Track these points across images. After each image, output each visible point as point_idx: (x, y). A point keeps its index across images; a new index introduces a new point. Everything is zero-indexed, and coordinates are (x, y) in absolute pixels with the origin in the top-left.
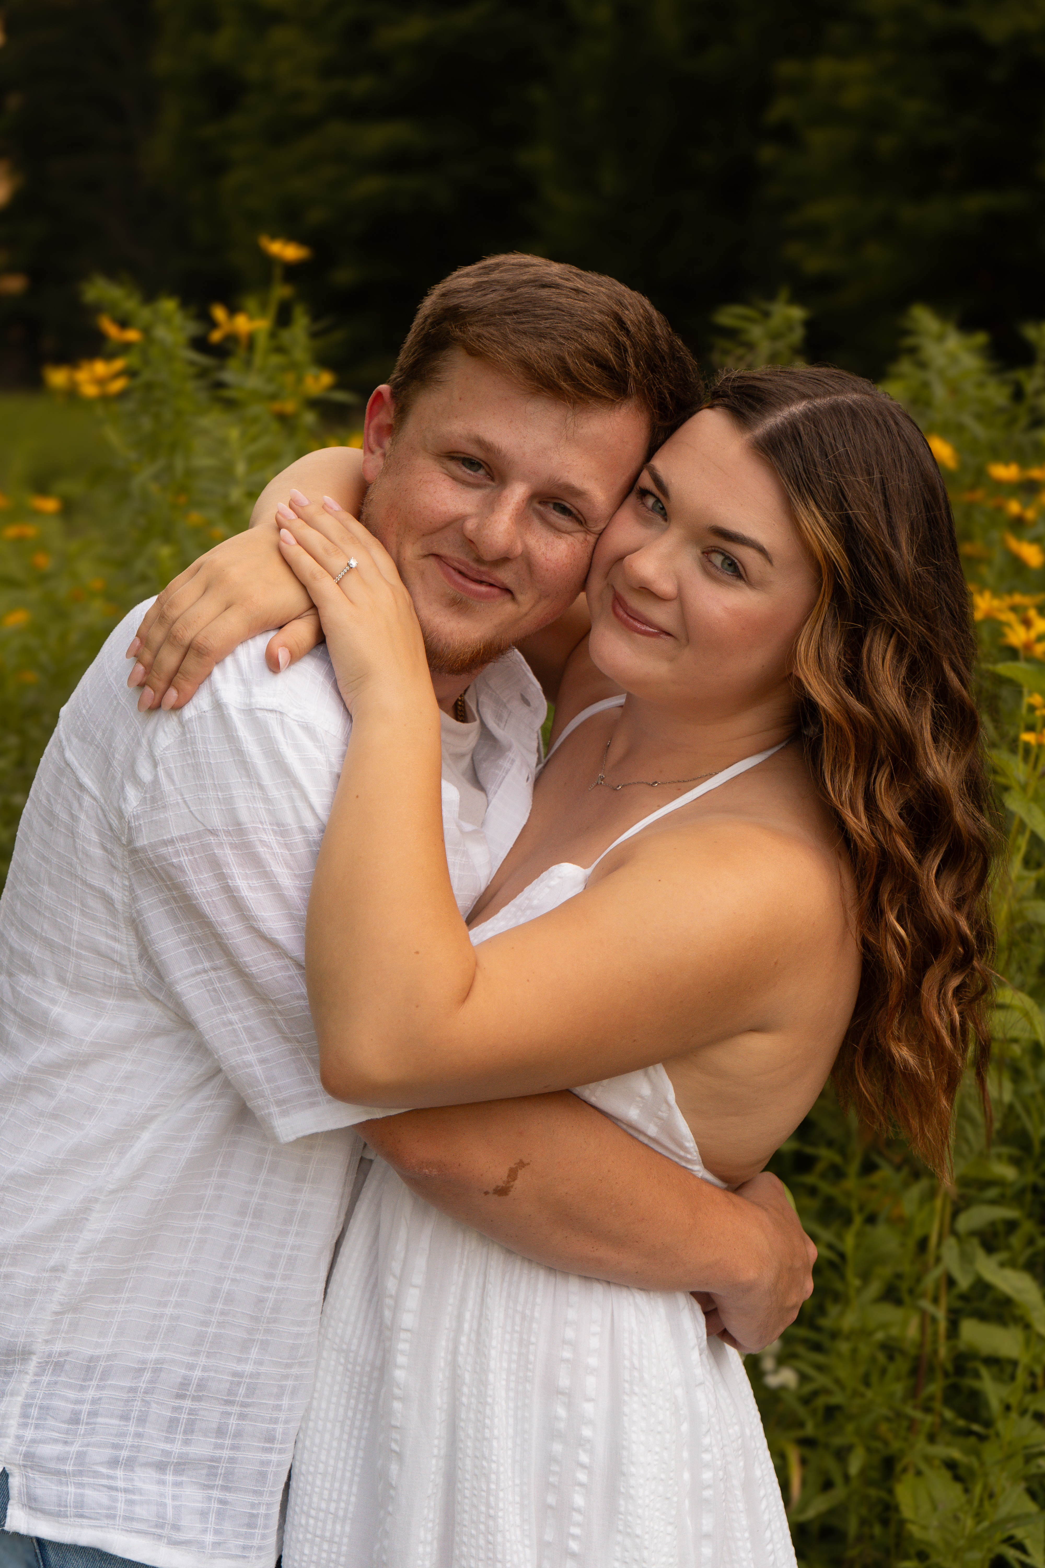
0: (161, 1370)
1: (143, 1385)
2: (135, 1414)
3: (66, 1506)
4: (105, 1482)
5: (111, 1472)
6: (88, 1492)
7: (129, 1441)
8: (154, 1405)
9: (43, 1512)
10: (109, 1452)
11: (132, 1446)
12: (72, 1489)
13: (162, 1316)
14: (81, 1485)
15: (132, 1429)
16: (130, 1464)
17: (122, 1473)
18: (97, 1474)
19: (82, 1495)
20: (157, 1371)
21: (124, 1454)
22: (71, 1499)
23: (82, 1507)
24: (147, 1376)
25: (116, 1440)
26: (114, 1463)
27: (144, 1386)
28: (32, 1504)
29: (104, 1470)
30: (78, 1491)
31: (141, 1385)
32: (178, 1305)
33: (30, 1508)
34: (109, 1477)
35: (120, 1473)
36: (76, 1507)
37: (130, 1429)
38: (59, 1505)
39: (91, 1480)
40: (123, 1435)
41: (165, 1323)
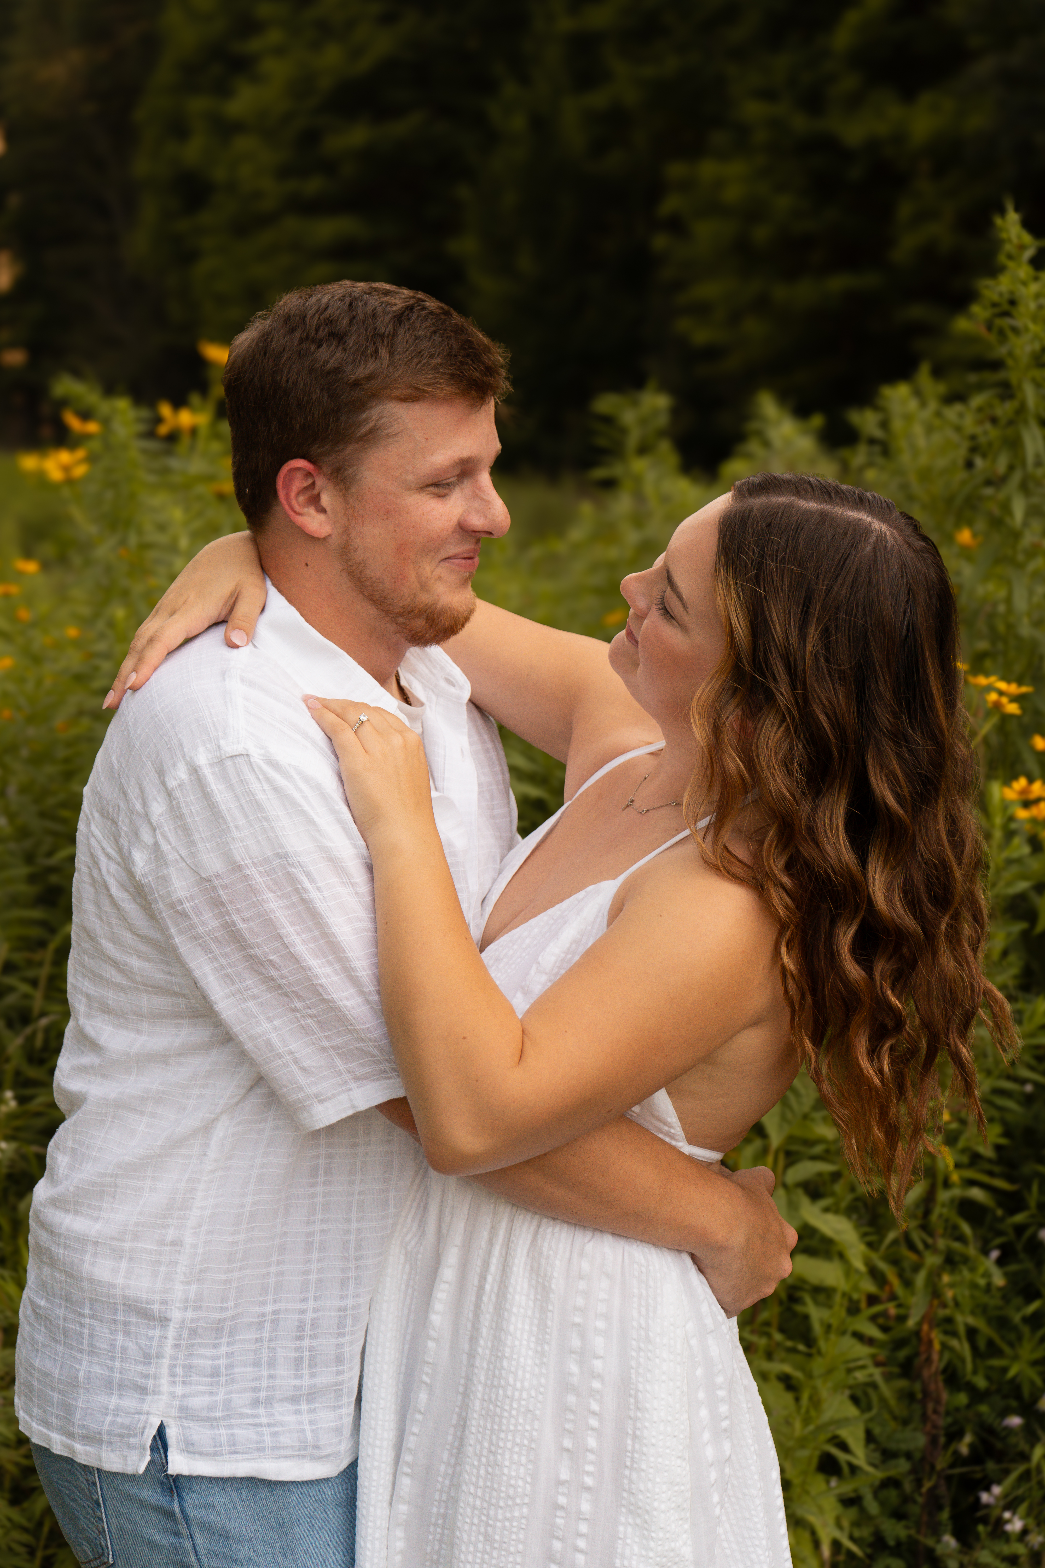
0: (278, 1319)
1: (266, 1335)
2: (265, 1360)
3: (221, 1446)
4: (250, 1421)
5: (254, 1412)
6: (237, 1431)
7: (264, 1383)
8: (279, 1350)
9: (201, 1454)
10: (249, 1395)
11: (268, 1387)
12: (223, 1431)
13: (268, 1274)
14: (230, 1427)
15: (265, 1373)
16: (269, 1402)
17: (263, 1411)
18: (242, 1416)
19: (233, 1435)
20: (275, 1321)
21: (263, 1394)
22: (224, 1439)
23: (235, 1445)
24: (268, 1326)
25: (253, 1385)
26: (256, 1403)
27: (268, 1335)
28: (190, 1449)
29: (248, 1411)
30: (229, 1432)
31: (265, 1335)
32: (279, 1263)
33: (189, 1452)
34: (254, 1416)
35: (262, 1411)
36: (229, 1446)
37: (263, 1373)
38: (215, 1446)
39: (238, 1421)
40: (259, 1379)
41: (272, 1280)
